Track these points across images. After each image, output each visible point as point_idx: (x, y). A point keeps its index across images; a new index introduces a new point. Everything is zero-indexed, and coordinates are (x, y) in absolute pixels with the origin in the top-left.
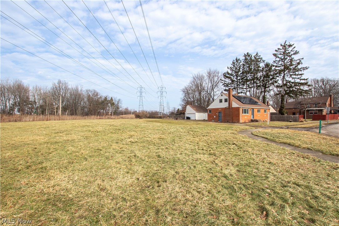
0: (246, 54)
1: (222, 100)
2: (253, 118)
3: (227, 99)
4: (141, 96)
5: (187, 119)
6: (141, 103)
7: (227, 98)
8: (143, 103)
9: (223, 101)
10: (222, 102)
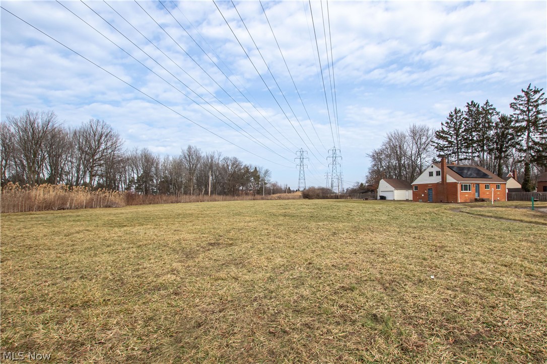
0: (470, 104)
1: (432, 172)
2: (479, 196)
3: (439, 172)
4: (301, 164)
5: (380, 199)
6: (302, 176)
7: (439, 170)
8: (304, 176)
9: (435, 174)
10: (432, 175)
